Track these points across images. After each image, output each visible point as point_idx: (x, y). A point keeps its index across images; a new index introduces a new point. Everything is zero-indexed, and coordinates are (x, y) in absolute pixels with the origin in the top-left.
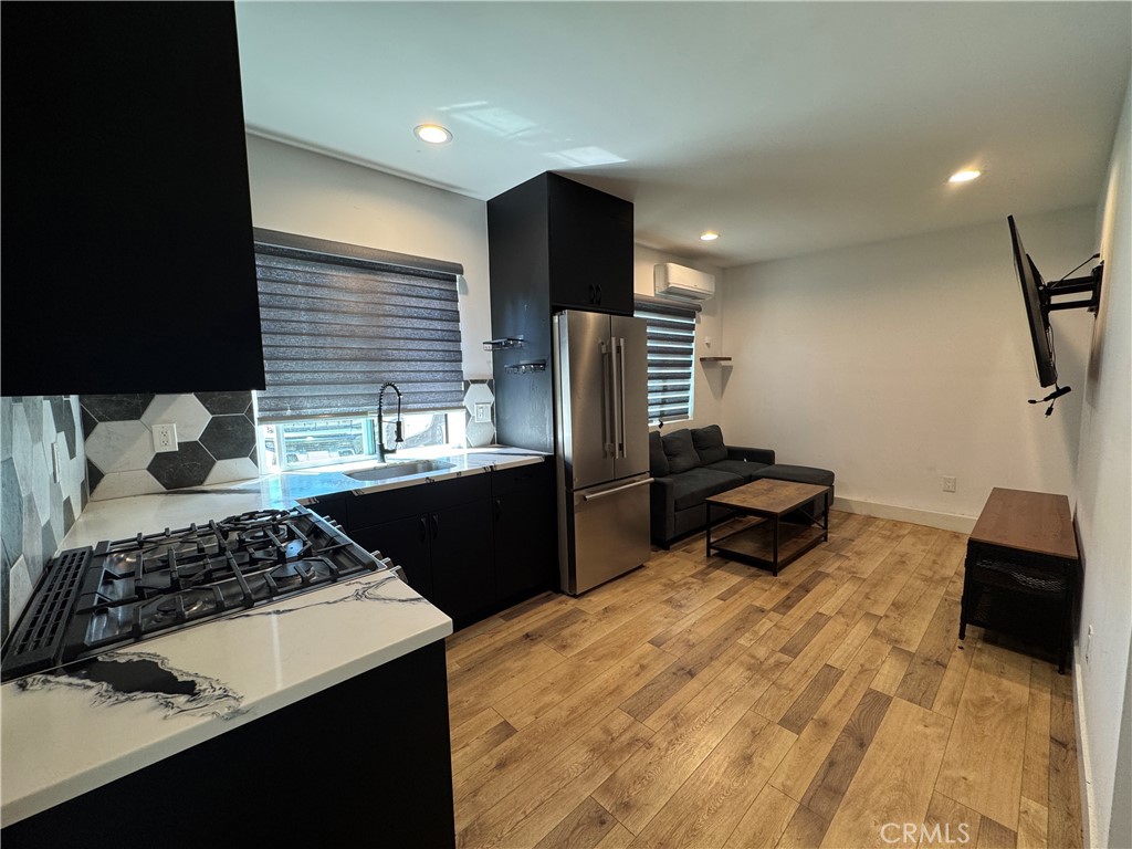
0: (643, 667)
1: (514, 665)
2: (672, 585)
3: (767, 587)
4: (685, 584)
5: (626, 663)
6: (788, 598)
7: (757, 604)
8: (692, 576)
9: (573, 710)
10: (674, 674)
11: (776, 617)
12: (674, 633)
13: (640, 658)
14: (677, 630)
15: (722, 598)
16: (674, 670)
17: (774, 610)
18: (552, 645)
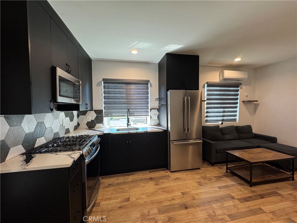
0: (173, 199)
1: (142, 184)
2: (205, 178)
3: (243, 190)
4: (209, 179)
5: (170, 196)
6: (250, 197)
7: (233, 195)
8: (214, 177)
9: (146, 202)
10: (181, 205)
11: (237, 202)
12: (192, 193)
13: (175, 196)
14: (194, 192)
15: (220, 188)
16: (182, 204)
17: (238, 199)
18: (155, 183)
